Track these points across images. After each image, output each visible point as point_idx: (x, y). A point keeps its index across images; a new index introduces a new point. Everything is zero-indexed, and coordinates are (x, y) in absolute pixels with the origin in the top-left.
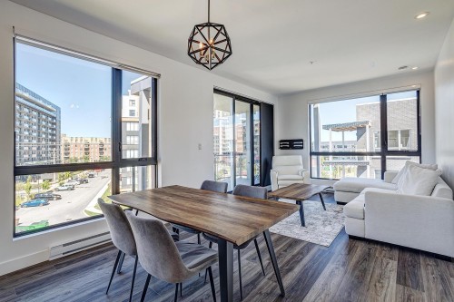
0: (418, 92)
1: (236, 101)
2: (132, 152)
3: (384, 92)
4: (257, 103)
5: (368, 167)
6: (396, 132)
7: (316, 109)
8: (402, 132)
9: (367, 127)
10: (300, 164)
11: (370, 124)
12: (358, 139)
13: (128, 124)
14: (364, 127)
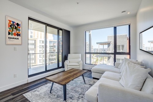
0: (129, 26)
1: (47, 27)
2: (32, 51)
3: (115, 25)
4: (61, 29)
5: (111, 57)
6: (120, 46)
7: (90, 35)
8: (122, 46)
9: (111, 43)
10: (80, 58)
11: (112, 42)
12: (108, 47)
13: (30, 41)
14: (110, 44)
